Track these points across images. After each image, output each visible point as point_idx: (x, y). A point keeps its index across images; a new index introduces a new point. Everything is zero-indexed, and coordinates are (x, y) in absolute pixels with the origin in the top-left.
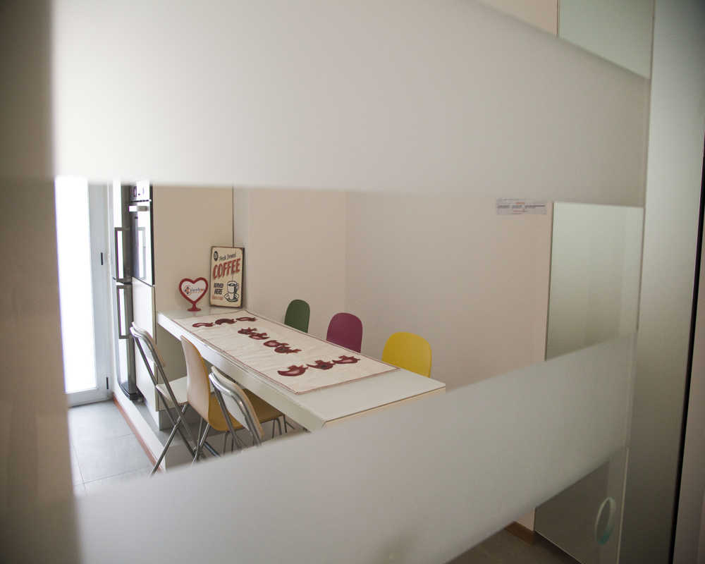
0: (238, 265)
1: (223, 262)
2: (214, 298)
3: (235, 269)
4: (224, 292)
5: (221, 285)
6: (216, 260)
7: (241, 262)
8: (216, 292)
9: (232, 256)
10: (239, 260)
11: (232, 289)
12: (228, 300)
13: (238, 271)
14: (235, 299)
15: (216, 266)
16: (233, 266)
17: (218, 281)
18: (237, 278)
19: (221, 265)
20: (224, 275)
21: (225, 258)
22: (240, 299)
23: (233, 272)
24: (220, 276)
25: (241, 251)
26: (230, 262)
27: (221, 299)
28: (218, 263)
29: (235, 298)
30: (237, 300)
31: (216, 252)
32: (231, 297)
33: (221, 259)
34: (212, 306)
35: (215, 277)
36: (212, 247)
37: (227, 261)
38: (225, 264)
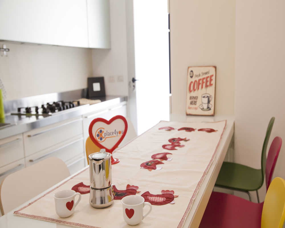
0: (211, 80)
1: (197, 79)
2: (190, 108)
3: (208, 84)
4: (199, 103)
5: (196, 98)
6: (191, 77)
7: (213, 78)
8: (191, 103)
9: (206, 73)
10: (212, 76)
11: (206, 100)
12: (203, 109)
13: (211, 85)
14: (209, 108)
15: (192, 82)
16: (207, 81)
17: (193, 94)
18: (210, 91)
19: (196, 81)
20: (198, 89)
21: (200, 75)
22: (212, 109)
23: (207, 86)
24: (194, 90)
25: (214, 69)
26: (203, 79)
27: (196, 109)
28: (193, 80)
29: (208, 108)
30: (210, 109)
31: (192, 71)
32: (205, 107)
33: (197, 76)
34: (188, 115)
35: (190, 91)
36: (189, 68)
37: (201, 77)
38: (199, 80)
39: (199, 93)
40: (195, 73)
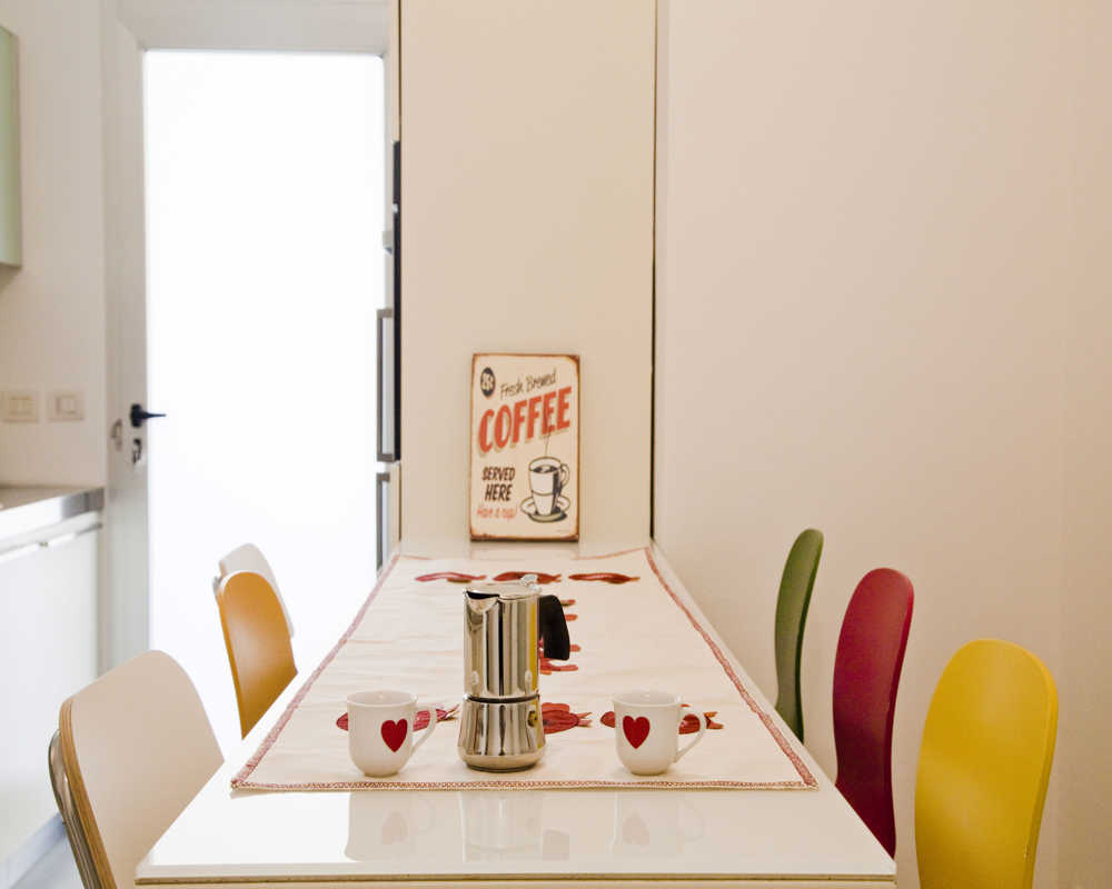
0: (563, 406)
1: (511, 401)
2: (484, 513)
3: (553, 420)
4: (518, 493)
5: (508, 473)
6: (488, 393)
7: (571, 400)
8: (490, 494)
9: (543, 381)
10: (568, 390)
11: (545, 483)
12: (535, 516)
13: (563, 424)
14: (558, 514)
15: (490, 413)
16: (547, 411)
17: (497, 458)
18: (561, 447)
19: (505, 409)
20: (516, 439)
21: (519, 387)
22: (571, 514)
23: (547, 429)
24: (501, 444)
25: (572, 365)
26: (535, 401)
27: (509, 515)
28: (496, 403)
29: (556, 510)
30: (564, 516)
31: (488, 371)
32: (545, 506)
33: (507, 390)
34: (475, 539)
35: (485, 448)
36: (475, 356)
37: (525, 396)
38: (519, 406)
39: (519, 455)
40: (501, 378)
